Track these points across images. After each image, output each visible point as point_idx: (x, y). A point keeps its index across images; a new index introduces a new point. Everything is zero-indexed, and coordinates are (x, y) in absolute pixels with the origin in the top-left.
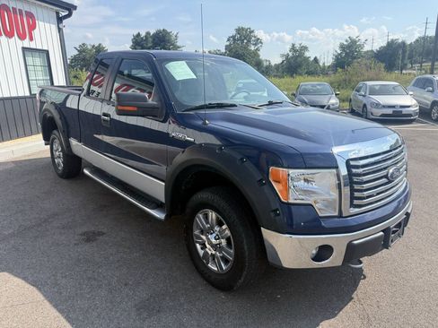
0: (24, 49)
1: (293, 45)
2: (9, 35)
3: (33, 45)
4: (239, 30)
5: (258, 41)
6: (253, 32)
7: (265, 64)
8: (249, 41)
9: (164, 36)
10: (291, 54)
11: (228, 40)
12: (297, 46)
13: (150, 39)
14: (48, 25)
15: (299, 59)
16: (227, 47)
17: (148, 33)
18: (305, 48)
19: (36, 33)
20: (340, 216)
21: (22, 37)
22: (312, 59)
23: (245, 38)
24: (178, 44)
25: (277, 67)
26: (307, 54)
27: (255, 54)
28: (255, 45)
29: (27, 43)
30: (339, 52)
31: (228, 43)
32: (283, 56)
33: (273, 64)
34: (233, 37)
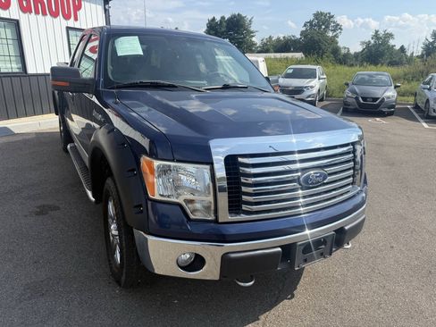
0: (68, 28)
1: (377, 32)
2: (55, 15)
3: (77, 25)
4: (317, 15)
5: (337, 27)
6: (333, 17)
7: (343, 51)
8: (327, 27)
9: (238, 21)
10: (372, 42)
11: (305, 25)
12: (381, 33)
13: (225, 24)
14: (93, 6)
15: (382, 48)
16: (302, 33)
17: (223, 18)
18: (391, 36)
19: (81, 13)
20: (216, 221)
21: (67, 17)
22: (397, 47)
23: (323, 24)
24: (252, 29)
25: (356, 55)
26: (392, 42)
27: (333, 40)
28: (334, 31)
29: (71, 23)
30: (431, 40)
31: (304, 29)
32: (363, 43)
33: (352, 52)
34: (311, 22)
